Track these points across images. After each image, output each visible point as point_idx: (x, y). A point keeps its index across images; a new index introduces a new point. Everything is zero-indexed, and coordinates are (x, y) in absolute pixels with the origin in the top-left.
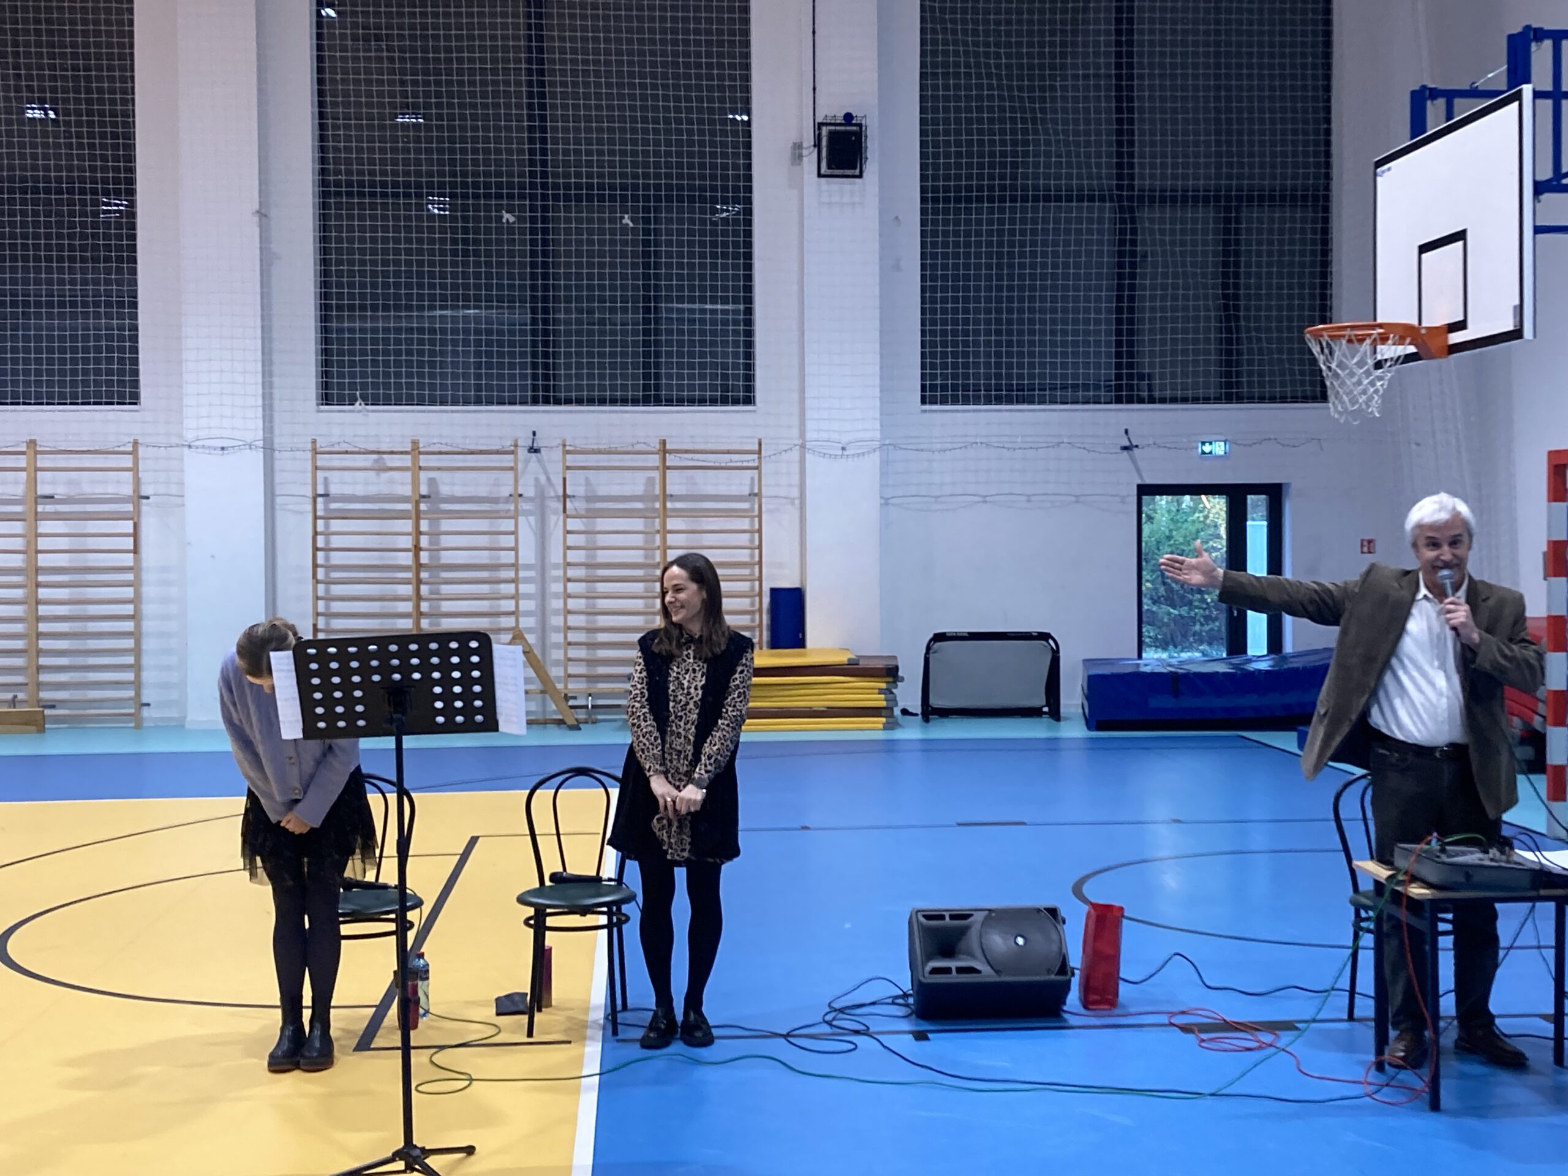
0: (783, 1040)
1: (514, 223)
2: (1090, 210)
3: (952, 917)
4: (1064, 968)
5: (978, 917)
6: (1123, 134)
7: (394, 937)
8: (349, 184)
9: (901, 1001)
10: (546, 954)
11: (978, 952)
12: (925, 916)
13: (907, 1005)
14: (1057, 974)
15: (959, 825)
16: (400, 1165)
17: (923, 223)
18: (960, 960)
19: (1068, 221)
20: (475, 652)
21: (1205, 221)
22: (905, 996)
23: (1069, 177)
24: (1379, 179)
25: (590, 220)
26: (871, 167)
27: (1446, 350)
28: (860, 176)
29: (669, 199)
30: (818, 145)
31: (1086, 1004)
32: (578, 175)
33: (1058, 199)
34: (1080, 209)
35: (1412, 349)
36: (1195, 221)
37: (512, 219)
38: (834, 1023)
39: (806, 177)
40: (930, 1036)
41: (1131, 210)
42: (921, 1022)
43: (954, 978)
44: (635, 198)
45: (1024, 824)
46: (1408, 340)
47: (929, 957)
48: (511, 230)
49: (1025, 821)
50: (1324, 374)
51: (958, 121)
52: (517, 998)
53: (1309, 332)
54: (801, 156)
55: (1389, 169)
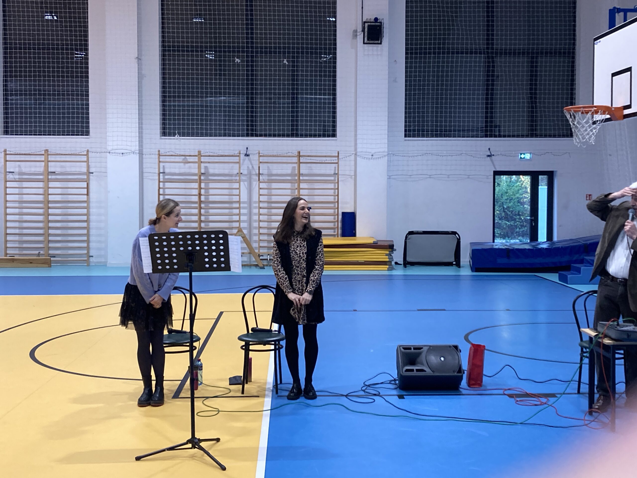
0: (345, 397)
1: (240, 63)
2: (476, 57)
3: (414, 349)
4: (460, 370)
5: (425, 349)
6: (490, 26)
7: (189, 353)
8: (174, 46)
9: (393, 382)
10: (250, 360)
11: (425, 363)
12: (403, 348)
13: (396, 384)
14: (458, 373)
15: (418, 310)
16: (190, 445)
17: (406, 63)
18: (418, 366)
19: (466, 62)
20: (221, 239)
21: (523, 62)
22: (395, 380)
23: (467, 44)
24: (595, 46)
25: (270, 62)
26: (385, 40)
27: (622, 117)
28: (381, 43)
29: (302, 53)
30: (363, 30)
31: (469, 385)
32: (266, 43)
33: (462, 53)
34: (471, 57)
35: (608, 116)
36: (519, 62)
37: (239, 61)
38: (366, 391)
39: (358, 44)
40: (405, 397)
41: (493, 58)
42: (401, 391)
43: (415, 373)
44: (289, 53)
45: (444, 310)
46: (607, 113)
47: (405, 364)
48: (238, 65)
49: (445, 309)
50: (572, 127)
51: (421, 21)
52: (238, 378)
53: (566, 109)
54: (356, 35)
55: (600, 42)
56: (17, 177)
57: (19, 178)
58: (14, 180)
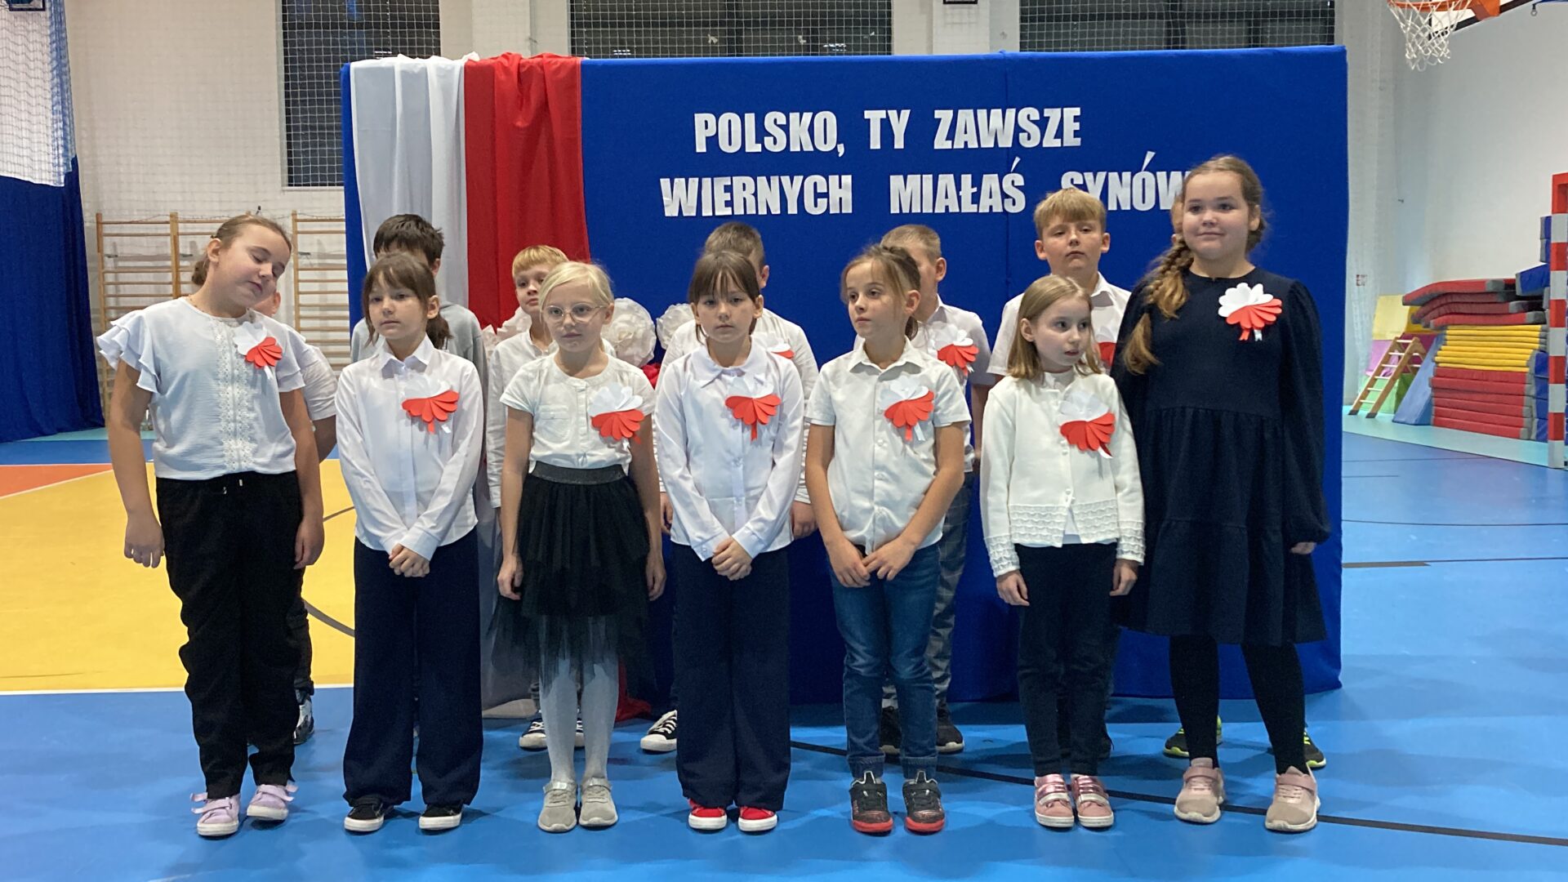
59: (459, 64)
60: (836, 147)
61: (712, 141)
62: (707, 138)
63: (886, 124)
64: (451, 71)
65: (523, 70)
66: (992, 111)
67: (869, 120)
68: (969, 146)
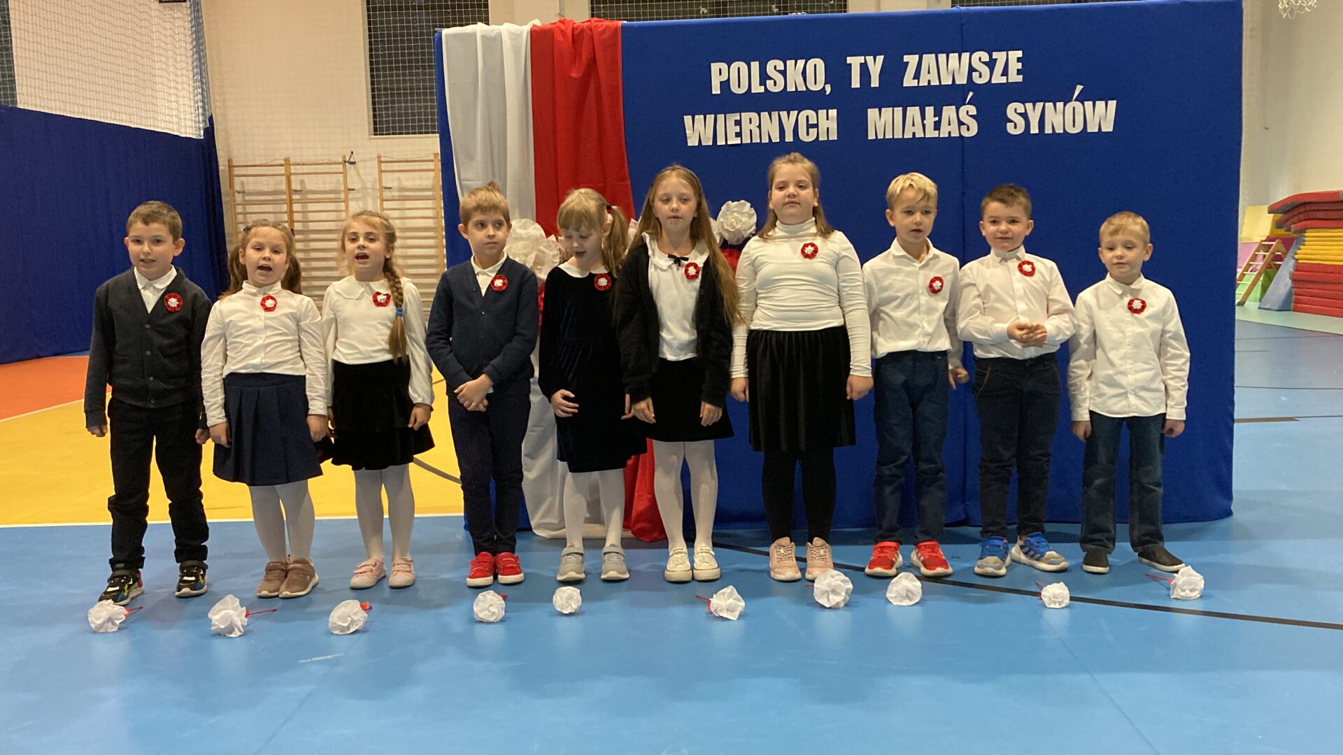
56: (396, 194)
57: (399, 196)
58: (391, 198)
59: (526, 28)
60: (824, 87)
61: (725, 85)
62: (721, 82)
63: (864, 67)
64: (520, 35)
65: (576, 32)
66: (951, 55)
67: (850, 64)
68: (932, 84)
